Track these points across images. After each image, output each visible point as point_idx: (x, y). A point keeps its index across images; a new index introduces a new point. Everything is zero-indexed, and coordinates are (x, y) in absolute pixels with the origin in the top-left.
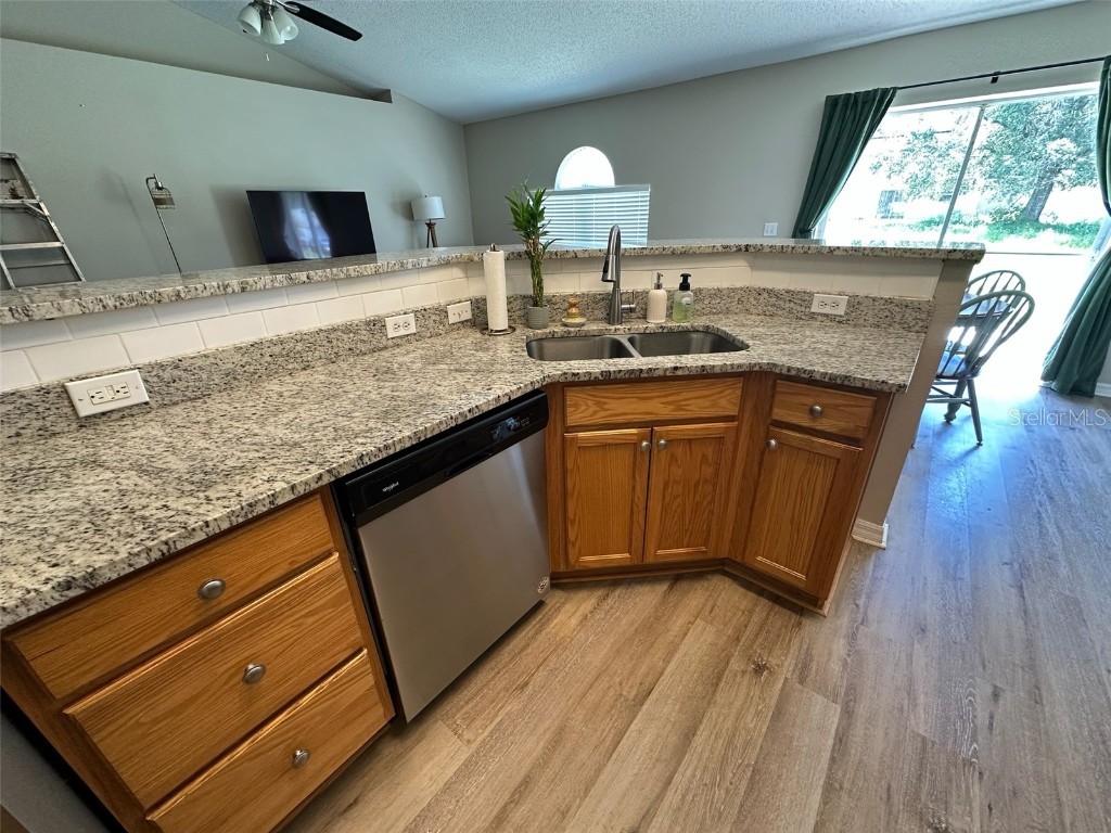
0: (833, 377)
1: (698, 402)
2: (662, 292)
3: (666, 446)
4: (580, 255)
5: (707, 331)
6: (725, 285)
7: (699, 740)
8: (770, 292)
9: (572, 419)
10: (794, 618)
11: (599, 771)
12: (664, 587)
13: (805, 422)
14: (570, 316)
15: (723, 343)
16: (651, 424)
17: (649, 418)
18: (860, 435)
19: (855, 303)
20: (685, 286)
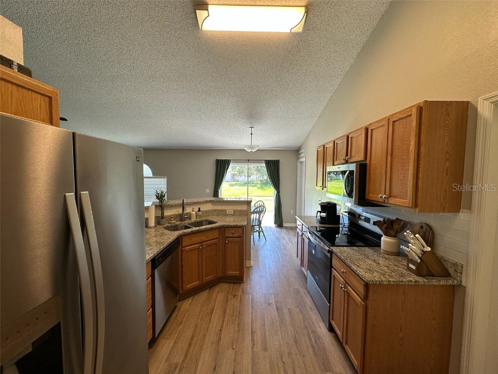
0: (234, 225)
1: (211, 236)
2: (194, 212)
3: (206, 247)
4: (173, 205)
5: (206, 220)
6: (207, 209)
7: (227, 312)
8: (217, 210)
9: (184, 245)
10: (239, 285)
11: (208, 327)
12: (208, 290)
13: (232, 236)
14: (171, 220)
15: (211, 222)
16: (201, 243)
17: (201, 241)
18: (241, 236)
19: (234, 211)
20: (199, 211)
